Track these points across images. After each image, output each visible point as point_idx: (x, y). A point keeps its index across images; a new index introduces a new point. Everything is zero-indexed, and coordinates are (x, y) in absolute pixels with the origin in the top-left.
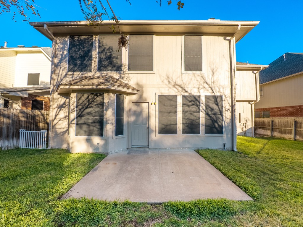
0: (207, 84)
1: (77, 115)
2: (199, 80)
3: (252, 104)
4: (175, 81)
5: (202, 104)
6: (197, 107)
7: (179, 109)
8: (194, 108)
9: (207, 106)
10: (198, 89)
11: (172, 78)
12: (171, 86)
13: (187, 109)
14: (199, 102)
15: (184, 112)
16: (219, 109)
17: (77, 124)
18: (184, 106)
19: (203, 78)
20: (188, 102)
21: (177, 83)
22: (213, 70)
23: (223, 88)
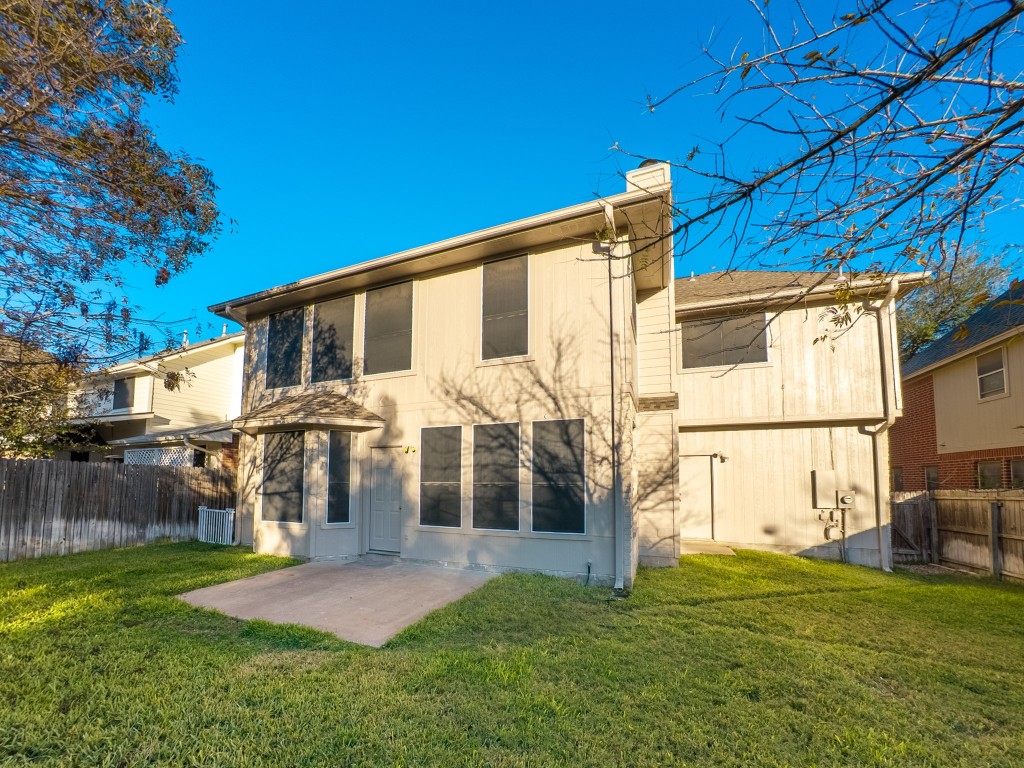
0: (542, 385)
1: (264, 476)
2: (520, 378)
3: (873, 435)
4: (458, 388)
5: (527, 443)
6: (512, 454)
7: (467, 460)
8: (504, 457)
9: (539, 448)
10: (516, 402)
11: (453, 381)
12: (451, 402)
13: (487, 458)
14: (517, 438)
15: (479, 467)
16: (574, 455)
17: (265, 494)
18: (479, 450)
19: (532, 372)
20: (490, 439)
21: (464, 393)
22: (560, 345)
23: (589, 396)
